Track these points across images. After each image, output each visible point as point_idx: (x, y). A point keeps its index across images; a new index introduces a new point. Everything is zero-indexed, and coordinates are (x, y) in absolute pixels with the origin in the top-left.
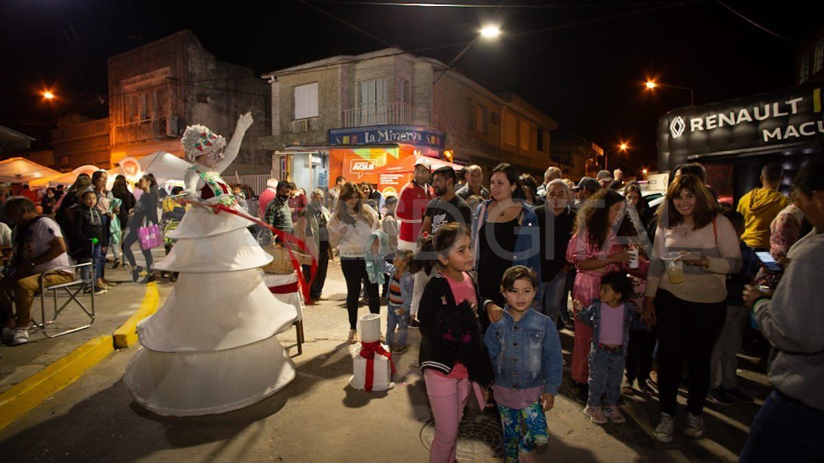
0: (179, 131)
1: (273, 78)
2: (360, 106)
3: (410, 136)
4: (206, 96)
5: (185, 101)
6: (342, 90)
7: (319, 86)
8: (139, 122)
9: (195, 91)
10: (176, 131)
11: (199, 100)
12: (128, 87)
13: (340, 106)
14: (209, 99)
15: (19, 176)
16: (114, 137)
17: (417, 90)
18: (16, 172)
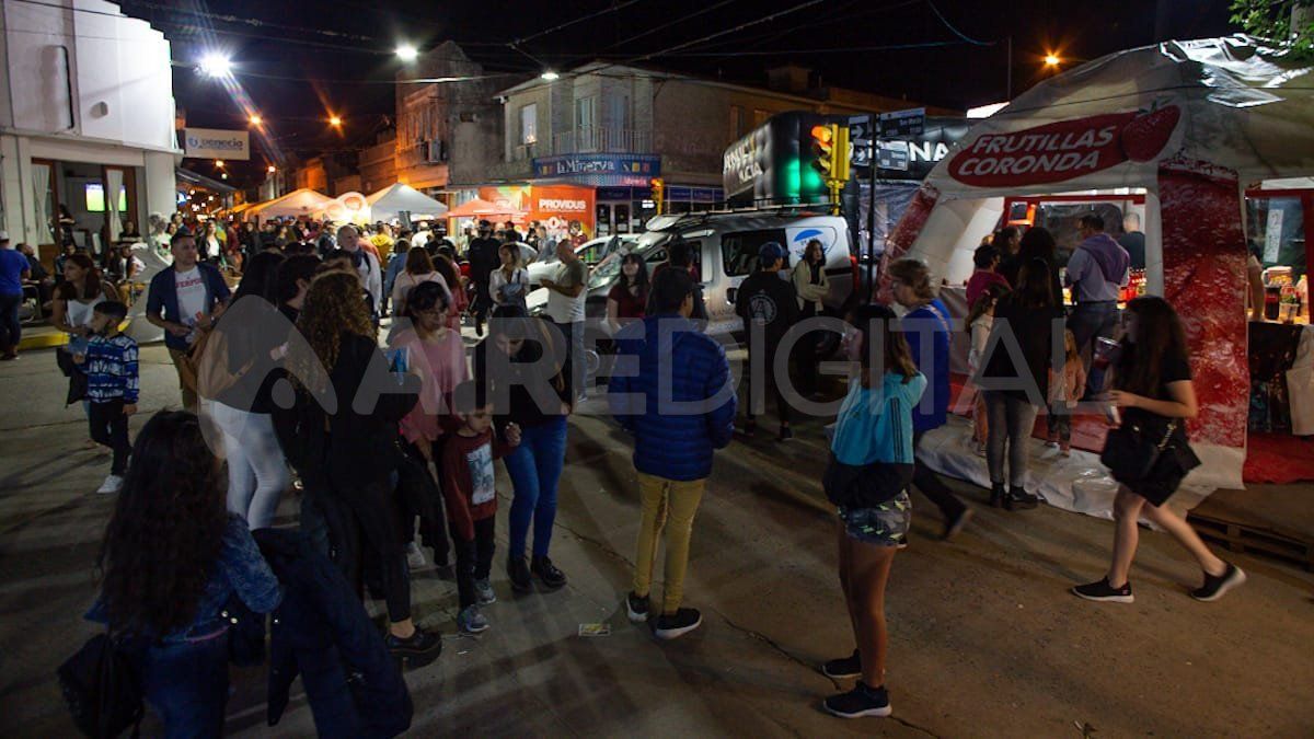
0: (441, 155)
1: (502, 98)
2: (579, 128)
3: (598, 166)
4: (472, 114)
5: (447, 121)
6: (553, 111)
7: (538, 107)
8: (415, 145)
9: (458, 109)
10: (438, 155)
11: (463, 120)
12: (409, 105)
13: (551, 131)
14: (474, 117)
15: (305, 208)
16: (398, 164)
17: (637, 106)
18: (303, 205)
